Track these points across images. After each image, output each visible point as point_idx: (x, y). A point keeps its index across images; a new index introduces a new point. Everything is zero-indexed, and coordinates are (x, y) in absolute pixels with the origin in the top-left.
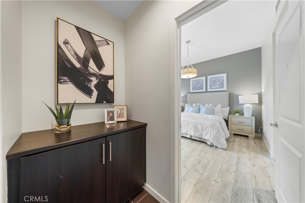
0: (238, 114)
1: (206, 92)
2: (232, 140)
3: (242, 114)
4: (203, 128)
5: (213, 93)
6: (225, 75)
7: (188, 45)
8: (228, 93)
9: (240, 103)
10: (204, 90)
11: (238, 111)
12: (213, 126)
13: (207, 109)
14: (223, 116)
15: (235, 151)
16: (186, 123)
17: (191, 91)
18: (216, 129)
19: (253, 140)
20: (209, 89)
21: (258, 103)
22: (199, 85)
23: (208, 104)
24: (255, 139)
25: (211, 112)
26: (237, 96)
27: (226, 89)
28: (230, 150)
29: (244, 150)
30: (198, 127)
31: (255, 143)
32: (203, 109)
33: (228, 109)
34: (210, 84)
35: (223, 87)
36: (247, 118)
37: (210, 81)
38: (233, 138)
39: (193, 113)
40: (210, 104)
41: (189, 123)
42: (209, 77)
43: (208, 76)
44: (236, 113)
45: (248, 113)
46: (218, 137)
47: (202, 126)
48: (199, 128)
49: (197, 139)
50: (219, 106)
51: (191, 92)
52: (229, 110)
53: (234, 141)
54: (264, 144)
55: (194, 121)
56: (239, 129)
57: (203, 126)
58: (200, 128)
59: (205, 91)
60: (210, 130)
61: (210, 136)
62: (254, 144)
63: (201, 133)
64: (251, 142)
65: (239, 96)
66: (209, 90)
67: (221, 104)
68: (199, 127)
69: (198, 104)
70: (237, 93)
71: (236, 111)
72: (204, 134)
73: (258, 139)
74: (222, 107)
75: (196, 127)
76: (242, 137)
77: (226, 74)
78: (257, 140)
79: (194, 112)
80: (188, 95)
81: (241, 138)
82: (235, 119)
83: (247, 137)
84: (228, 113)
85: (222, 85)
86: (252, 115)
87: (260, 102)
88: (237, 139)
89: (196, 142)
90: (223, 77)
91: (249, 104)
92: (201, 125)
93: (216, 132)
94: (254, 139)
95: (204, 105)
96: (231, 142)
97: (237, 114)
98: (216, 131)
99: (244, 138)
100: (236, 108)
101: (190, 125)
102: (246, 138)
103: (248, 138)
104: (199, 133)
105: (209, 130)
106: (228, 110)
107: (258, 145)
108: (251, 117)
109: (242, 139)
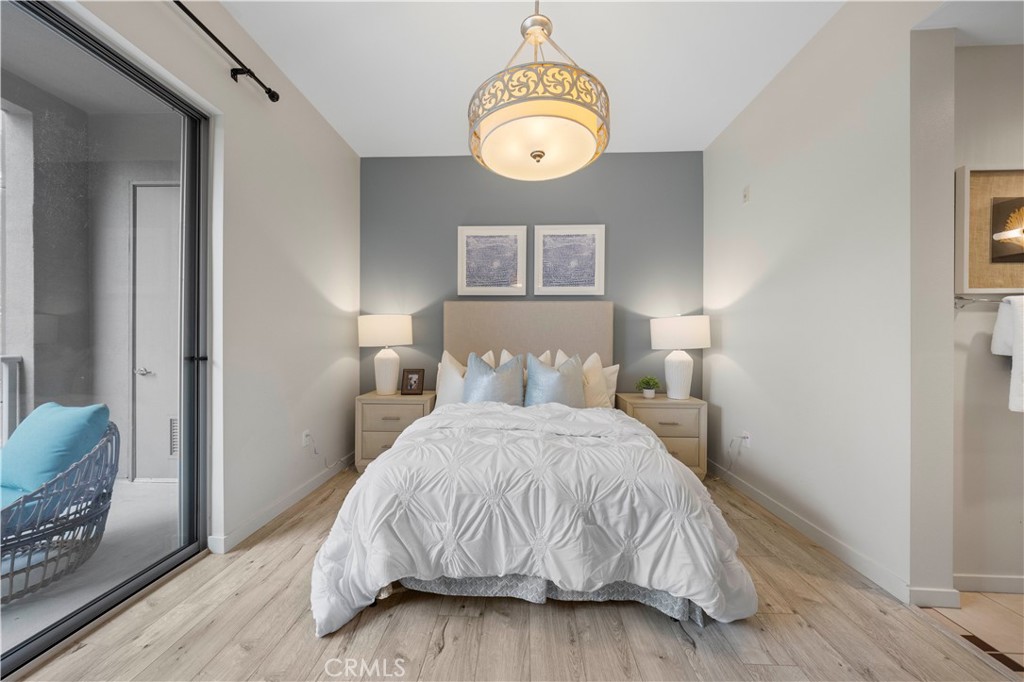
0: (653, 391)
1: (529, 296)
5: (559, 304)
6: (598, 231)
8: (609, 306)
10: (520, 288)
17: (463, 289)
27: (601, 292)
30: (606, 519)
34: (544, 264)
35: (591, 283)
36: (677, 406)
39: (506, 405)
42: (541, 231)
48: (612, 521)
52: (618, 376)
58: (618, 519)
59: (524, 294)
61: (689, 570)
63: (623, 555)
66: (540, 288)
67: (599, 354)
68: (612, 513)
79: (504, 401)
80: (446, 305)
85: (588, 270)
90: (594, 240)
106: (614, 378)
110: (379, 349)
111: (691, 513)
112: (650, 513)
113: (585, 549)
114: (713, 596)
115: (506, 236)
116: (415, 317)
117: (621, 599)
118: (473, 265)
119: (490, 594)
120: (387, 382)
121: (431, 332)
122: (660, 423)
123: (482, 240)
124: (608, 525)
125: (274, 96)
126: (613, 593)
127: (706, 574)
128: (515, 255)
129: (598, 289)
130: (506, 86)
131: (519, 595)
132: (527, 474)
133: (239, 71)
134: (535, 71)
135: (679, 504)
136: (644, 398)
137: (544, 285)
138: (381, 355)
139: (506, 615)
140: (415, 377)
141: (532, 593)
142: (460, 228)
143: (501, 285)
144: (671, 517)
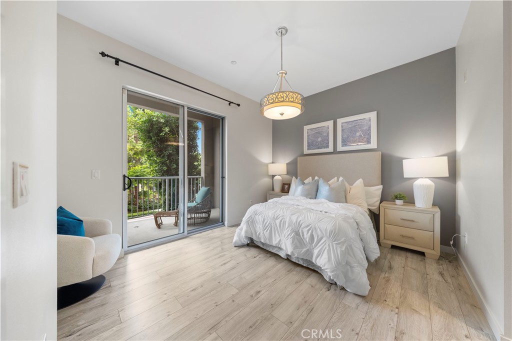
0: (402, 201)
1: (335, 152)
2: (387, 263)
3: (409, 200)
4: (312, 237)
6: (373, 116)
7: (282, 39)
8: (379, 153)
9: (405, 176)
10: (331, 149)
11: (400, 195)
12: (336, 235)
13: (331, 189)
14: (368, 205)
15: (391, 304)
16: (278, 222)
17: (306, 151)
18: (343, 243)
19: (435, 265)
20: (341, 145)
21: (448, 176)
22: (320, 139)
23: (336, 178)
24: (441, 262)
25: (341, 196)
26: (400, 161)
27: (375, 147)
28: (377, 302)
29: (415, 299)
30: (303, 235)
31: (441, 274)
32: (324, 189)
33: (379, 189)
34: (342, 136)
37: (342, 130)
38: (389, 256)
40: (341, 179)
41: (285, 223)
43: (338, 120)
44: (396, 198)
45: (423, 200)
46: (347, 263)
47: (310, 231)
48: (305, 237)
49: (301, 263)
50: (359, 182)
51: (305, 153)
52: (382, 192)
53: (390, 268)
54: (465, 277)
55: (294, 218)
56: (402, 236)
57: (312, 232)
58: (307, 237)
59: (332, 151)
60: (329, 245)
61: (327, 260)
62: (440, 278)
63: (308, 250)
64: (432, 269)
65: (404, 161)
66: (340, 148)
69: (316, 178)
70: (399, 153)
71: (397, 193)
72: (316, 252)
73: (450, 262)
74: (367, 184)
75: (297, 234)
76: (409, 255)
77: (376, 112)
78: (445, 265)
80: (298, 158)
81: (407, 257)
82: (395, 211)
83: (422, 254)
84: (378, 198)
86: (434, 205)
87: (453, 173)
88: (399, 260)
89: (299, 269)
90: (370, 120)
91: (427, 179)
92: (308, 231)
93: (341, 251)
94: (438, 260)
95: (327, 180)
96: (382, 271)
97: (398, 202)
98: (343, 249)
99: (415, 256)
100: (397, 188)
101: (286, 227)
102: (420, 258)
103: (423, 257)
104: (304, 250)
105: (327, 244)
107: (449, 280)
108: (431, 210)
109: (409, 259)
110: (275, 175)
111: (334, 241)
112: (318, 237)
113: (293, 242)
114: (332, 272)
115: (324, 126)
116: (287, 164)
117: (312, 268)
118: (310, 141)
119: (273, 251)
120: (278, 188)
121: (293, 170)
122: (401, 219)
123: (314, 130)
124: (304, 238)
125: (239, 105)
126: (309, 265)
127: (332, 264)
128: (328, 134)
129: (373, 145)
130: (268, 99)
131: (280, 255)
132: (282, 216)
133: (230, 103)
134: (275, 95)
135: (330, 237)
136: (396, 205)
137: (342, 146)
138: (275, 178)
139: (276, 259)
140: (287, 186)
141: (282, 254)
142: (305, 127)
143: (321, 148)
144: (325, 241)
